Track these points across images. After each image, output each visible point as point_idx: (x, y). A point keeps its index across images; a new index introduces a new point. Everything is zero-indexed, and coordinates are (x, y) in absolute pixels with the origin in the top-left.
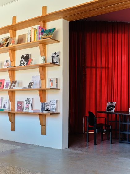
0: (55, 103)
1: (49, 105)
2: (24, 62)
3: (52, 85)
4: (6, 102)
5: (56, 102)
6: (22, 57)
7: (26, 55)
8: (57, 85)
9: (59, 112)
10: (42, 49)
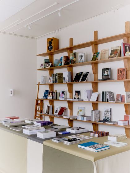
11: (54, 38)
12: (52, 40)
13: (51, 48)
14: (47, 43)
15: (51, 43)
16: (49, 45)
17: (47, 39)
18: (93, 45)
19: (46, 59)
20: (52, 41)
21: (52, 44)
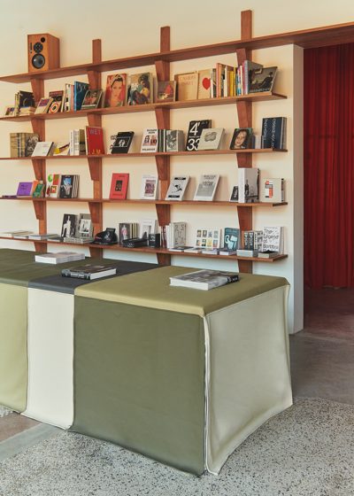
0: (276, 232)
1: (261, 238)
2: (195, 139)
3: (271, 193)
4: (150, 227)
5: (279, 231)
6: (191, 126)
7: (201, 122)
8: (284, 195)
9: (285, 253)
10: (244, 113)
11: (47, 35)
12: (43, 40)
13: (41, 62)
14: (30, 47)
15: (42, 48)
16: (34, 53)
17: (29, 36)
18: (161, 62)
19: (21, 92)
20: (45, 44)
21: (44, 52)
